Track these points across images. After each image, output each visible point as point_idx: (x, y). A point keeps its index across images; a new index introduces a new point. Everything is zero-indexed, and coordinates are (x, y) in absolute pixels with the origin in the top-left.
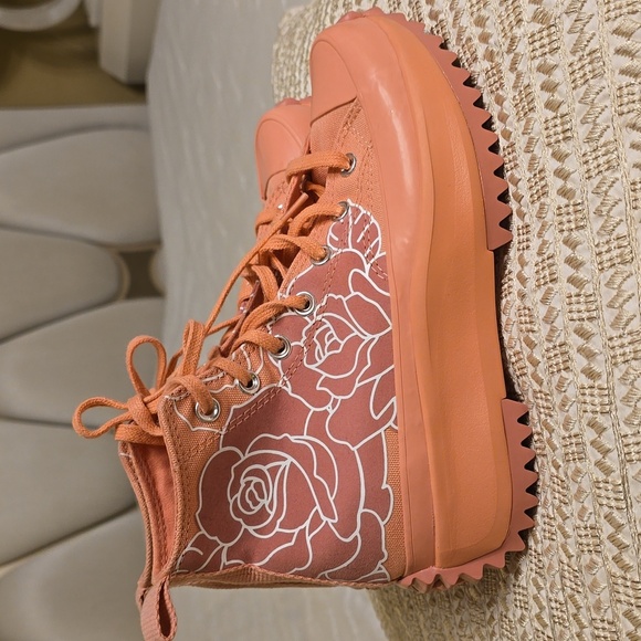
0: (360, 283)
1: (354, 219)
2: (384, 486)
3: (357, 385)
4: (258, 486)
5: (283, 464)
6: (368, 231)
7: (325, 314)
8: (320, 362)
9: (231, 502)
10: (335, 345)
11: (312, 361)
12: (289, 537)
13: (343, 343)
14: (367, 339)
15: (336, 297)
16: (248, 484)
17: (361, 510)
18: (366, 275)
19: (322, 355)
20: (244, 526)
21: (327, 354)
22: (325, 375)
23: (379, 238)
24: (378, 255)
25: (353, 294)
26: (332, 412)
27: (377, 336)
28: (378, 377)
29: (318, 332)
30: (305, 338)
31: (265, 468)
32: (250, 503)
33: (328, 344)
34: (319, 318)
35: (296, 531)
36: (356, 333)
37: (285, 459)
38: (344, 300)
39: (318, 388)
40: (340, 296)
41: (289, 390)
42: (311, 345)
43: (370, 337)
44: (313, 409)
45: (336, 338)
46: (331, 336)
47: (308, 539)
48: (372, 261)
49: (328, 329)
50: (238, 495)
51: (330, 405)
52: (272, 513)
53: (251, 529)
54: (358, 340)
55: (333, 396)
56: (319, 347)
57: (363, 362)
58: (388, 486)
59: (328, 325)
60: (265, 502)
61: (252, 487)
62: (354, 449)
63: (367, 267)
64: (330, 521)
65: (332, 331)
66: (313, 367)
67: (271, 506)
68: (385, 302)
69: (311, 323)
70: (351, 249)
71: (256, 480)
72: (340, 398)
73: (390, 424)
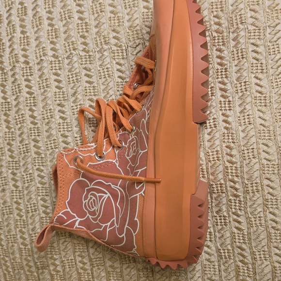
2: (136, 219)
4: (94, 200)
5: (105, 195)
7: (135, 136)
8: (130, 157)
9: (84, 202)
11: (128, 155)
12: (101, 227)
16: (91, 198)
17: (126, 226)
19: (131, 154)
20: (88, 215)
21: (133, 154)
22: (131, 163)
29: (132, 143)
30: (128, 144)
31: (98, 195)
32: (91, 206)
33: (134, 149)
34: (133, 137)
35: (104, 225)
37: (107, 194)
39: (127, 168)
41: (117, 165)
42: (129, 148)
47: (108, 230)
50: (87, 201)
52: (97, 214)
53: (90, 217)
56: (131, 150)
59: (135, 141)
60: (95, 208)
61: (92, 200)
62: (129, 199)
64: (117, 226)
65: (135, 145)
67: (97, 211)
69: (131, 139)
71: (94, 198)
73: (142, 192)
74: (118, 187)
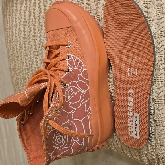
0: (81, 77)
1: (74, 60)
3: (81, 104)
6: (79, 63)
7: (71, 86)
8: (69, 100)
9: (53, 143)
10: (73, 94)
11: (67, 100)
12: (68, 149)
13: (76, 94)
14: (83, 92)
15: (74, 82)
16: (58, 137)
18: (82, 75)
19: (70, 98)
20: (56, 147)
21: (71, 97)
22: (71, 103)
23: (83, 65)
24: (84, 70)
25: (79, 80)
26: (73, 113)
27: (86, 91)
28: (86, 101)
29: (69, 91)
30: (66, 94)
32: (58, 142)
33: (71, 94)
34: (69, 87)
35: (69, 147)
36: (80, 91)
38: (77, 82)
39: (69, 107)
40: (75, 81)
41: (63, 109)
42: (67, 96)
43: (84, 91)
44: (68, 113)
45: (74, 92)
46: (72, 92)
47: (71, 147)
48: (82, 71)
49: (72, 90)
50: (55, 141)
51: (72, 111)
52: (64, 144)
54: (81, 92)
55: (73, 108)
56: (69, 96)
57: (82, 98)
58: (90, 128)
59: (72, 89)
60: (62, 141)
61: (59, 138)
62: (81, 121)
63: (82, 73)
64: (76, 141)
65: (73, 91)
66: (68, 102)
67: (63, 142)
68: (87, 82)
69: (67, 89)
70: (76, 68)
71: (60, 136)
72: (76, 108)
73: (90, 113)
74: (69, 121)
